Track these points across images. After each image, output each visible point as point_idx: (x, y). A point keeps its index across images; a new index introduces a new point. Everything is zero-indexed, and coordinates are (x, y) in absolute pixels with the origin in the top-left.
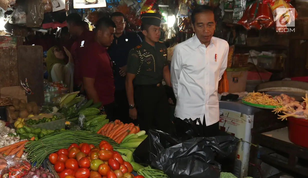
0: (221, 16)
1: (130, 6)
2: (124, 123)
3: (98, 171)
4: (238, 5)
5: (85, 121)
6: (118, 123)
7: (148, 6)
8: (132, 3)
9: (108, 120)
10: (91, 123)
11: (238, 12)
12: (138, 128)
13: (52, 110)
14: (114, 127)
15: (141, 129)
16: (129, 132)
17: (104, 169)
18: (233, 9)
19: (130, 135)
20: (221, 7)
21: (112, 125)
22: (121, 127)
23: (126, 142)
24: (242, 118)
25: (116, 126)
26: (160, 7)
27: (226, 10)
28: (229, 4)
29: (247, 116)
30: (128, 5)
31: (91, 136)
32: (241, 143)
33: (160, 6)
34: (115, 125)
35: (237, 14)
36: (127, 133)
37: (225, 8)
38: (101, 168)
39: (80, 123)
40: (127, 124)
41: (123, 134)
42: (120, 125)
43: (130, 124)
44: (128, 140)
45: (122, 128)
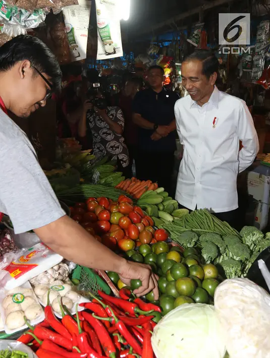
0: (239, 76)
1: (145, 64)
2: (141, 180)
3: (119, 224)
4: (257, 65)
5: (100, 178)
6: (134, 181)
7: (165, 64)
8: (148, 61)
9: (124, 177)
10: (106, 180)
11: (257, 72)
12: (156, 184)
13: (64, 167)
14: (131, 184)
15: (159, 186)
16: (147, 189)
17: (125, 222)
18: (251, 69)
19: (148, 192)
20: (240, 67)
21: (128, 182)
22: (138, 184)
23: (145, 198)
24: (260, 179)
25: (133, 184)
26: (177, 66)
27: (244, 70)
28: (247, 64)
29: (266, 177)
30: (144, 63)
31: (109, 190)
32: (260, 204)
33: (176, 64)
34: (131, 183)
35: (256, 74)
36: (144, 190)
37: (244, 68)
38: (122, 221)
39: (94, 181)
40: (144, 182)
41: (141, 191)
42: (136, 182)
43: (147, 181)
44: (147, 196)
45: (139, 186)
